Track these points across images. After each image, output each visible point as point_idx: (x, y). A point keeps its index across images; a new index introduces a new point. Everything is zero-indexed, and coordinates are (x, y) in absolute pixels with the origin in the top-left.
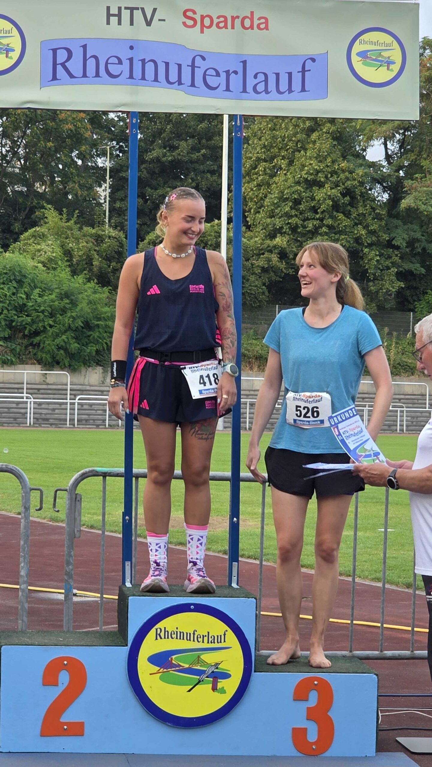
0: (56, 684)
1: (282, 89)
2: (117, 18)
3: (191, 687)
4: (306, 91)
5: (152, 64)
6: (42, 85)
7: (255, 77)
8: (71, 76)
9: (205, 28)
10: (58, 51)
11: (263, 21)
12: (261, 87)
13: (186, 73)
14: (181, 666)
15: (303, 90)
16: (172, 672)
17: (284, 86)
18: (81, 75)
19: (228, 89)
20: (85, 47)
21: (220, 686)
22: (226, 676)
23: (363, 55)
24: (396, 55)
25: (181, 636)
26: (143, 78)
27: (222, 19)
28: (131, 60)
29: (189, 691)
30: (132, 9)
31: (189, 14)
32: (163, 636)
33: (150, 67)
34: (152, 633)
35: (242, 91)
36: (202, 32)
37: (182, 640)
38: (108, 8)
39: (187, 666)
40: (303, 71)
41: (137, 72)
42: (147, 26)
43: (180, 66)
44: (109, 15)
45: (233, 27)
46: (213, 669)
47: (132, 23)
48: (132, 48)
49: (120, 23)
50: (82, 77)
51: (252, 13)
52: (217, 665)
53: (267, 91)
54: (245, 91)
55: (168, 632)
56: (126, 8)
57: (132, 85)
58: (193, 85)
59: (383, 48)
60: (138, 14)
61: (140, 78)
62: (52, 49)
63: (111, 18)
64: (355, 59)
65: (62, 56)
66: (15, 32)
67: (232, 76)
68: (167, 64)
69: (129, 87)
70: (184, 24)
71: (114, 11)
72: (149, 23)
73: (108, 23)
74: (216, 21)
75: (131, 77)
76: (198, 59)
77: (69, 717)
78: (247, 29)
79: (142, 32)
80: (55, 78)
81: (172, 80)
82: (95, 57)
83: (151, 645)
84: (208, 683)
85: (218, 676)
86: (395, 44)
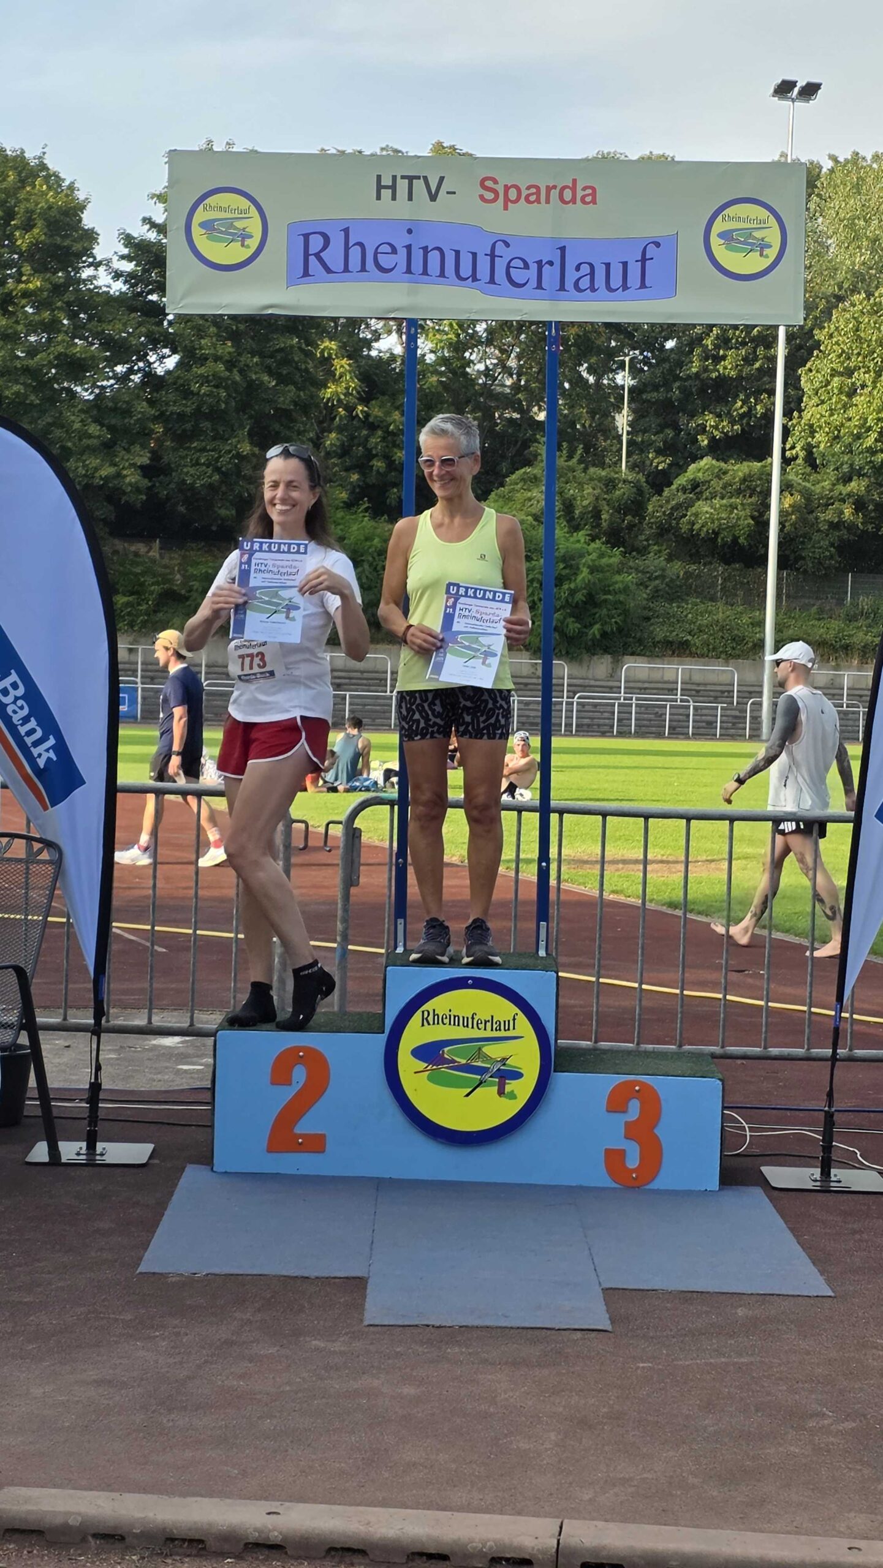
0: (288, 1082)
1: (613, 286)
2: (389, 191)
3: (469, 1090)
4: (647, 287)
5: (437, 253)
6: (290, 284)
7: (578, 268)
8: (329, 271)
9: (509, 204)
10: (311, 237)
11: (589, 191)
12: (585, 283)
13: (483, 264)
14: (454, 1061)
15: (643, 285)
16: (443, 1070)
17: (616, 281)
18: (342, 268)
19: (539, 286)
20: (346, 231)
21: (508, 1088)
22: (517, 1075)
23: (726, 236)
24: (773, 236)
25: (455, 1020)
26: (425, 272)
27: (533, 190)
28: (409, 248)
29: (467, 1095)
30: (411, 179)
31: (489, 183)
32: (431, 1023)
33: (434, 257)
34: (417, 1017)
35: (558, 288)
36: (506, 208)
37: (456, 1027)
38: (379, 177)
39: (464, 1061)
40: (644, 260)
41: (417, 265)
42: (431, 200)
43: (474, 255)
44: (380, 187)
45: (548, 201)
46: (499, 1066)
47: (410, 198)
48: (410, 231)
49: (394, 198)
50: (344, 272)
51: (574, 181)
52: (504, 1061)
53: (593, 289)
54: (562, 288)
55: (438, 1015)
56: (403, 177)
57: (410, 281)
58: (492, 281)
59: (755, 226)
60: (419, 185)
61: (421, 272)
62: (303, 235)
63: (382, 190)
64: (715, 242)
65: (316, 243)
66: (254, 211)
67: (546, 268)
68: (457, 253)
69: (405, 286)
70: (482, 197)
71: (387, 181)
72: (433, 197)
73: (379, 197)
74: (524, 193)
75: (409, 271)
76: (500, 245)
77: (305, 1127)
78: (566, 203)
79: (423, 210)
80: (306, 273)
81: (463, 274)
82: (361, 244)
83: (415, 1034)
84: (492, 1084)
85: (506, 1075)
86: (773, 221)
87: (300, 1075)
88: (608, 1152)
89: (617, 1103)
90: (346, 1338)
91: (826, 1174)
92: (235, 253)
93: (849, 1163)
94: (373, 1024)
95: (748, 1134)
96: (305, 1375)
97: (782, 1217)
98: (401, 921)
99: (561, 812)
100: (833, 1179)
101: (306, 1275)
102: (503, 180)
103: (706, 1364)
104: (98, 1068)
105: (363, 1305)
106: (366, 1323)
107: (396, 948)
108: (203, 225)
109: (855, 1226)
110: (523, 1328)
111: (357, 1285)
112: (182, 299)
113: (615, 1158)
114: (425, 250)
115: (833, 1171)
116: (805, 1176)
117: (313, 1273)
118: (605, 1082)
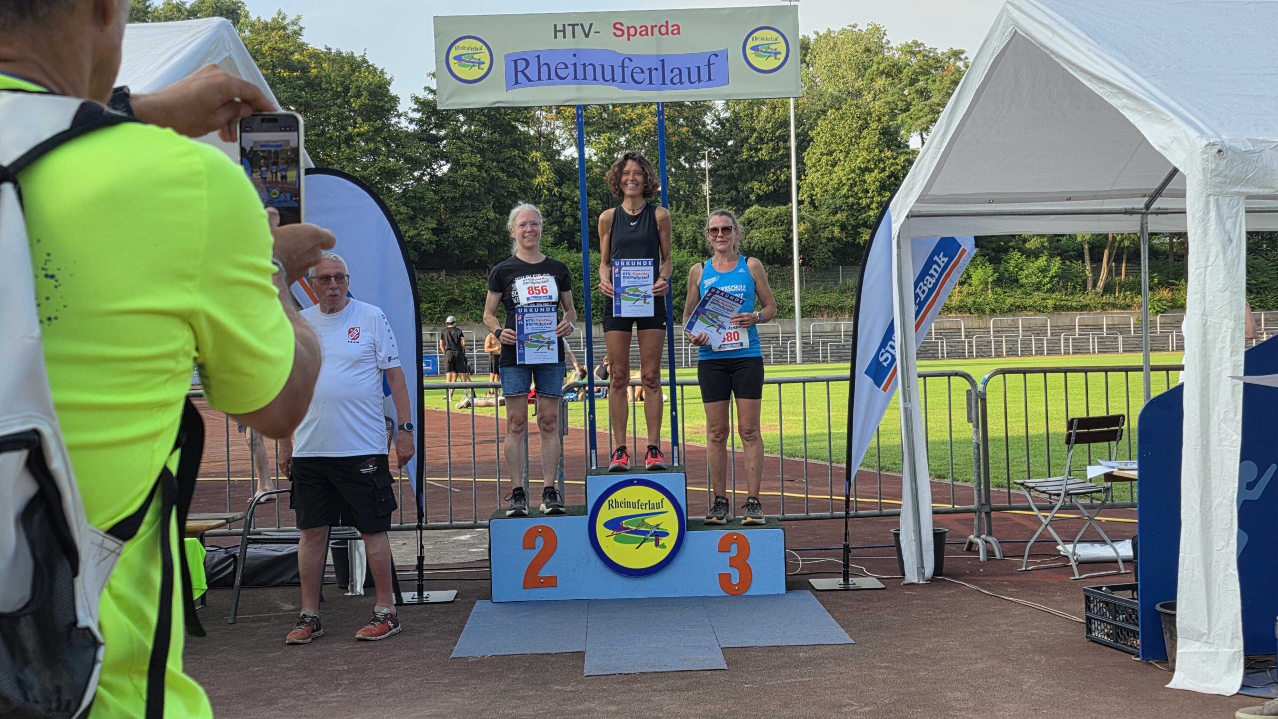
0: (534, 547)
1: (693, 80)
2: (562, 33)
3: (638, 544)
4: (712, 80)
5: (591, 67)
6: (508, 89)
7: (672, 72)
8: (530, 80)
9: (631, 37)
10: (518, 61)
11: (675, 27)
12: (676, 80)
13: (618, 71)
14: (630, 529)
15: (710, 79)
16: (623, 534)
17: (694, 78)
18: (537, 79)
19: (651, 83)
20: (538, 57)
21: (661, 542)
22: (666, 534)
23: (755, 48)
24: (782, 48)
25: (628, 505)
26: (585, 78)
27: (644, 28)
28: (575, 65)
29: (638, 548)
30: (573, 26)
31: (618, 26)
32: (614, 506)
33: (590, 69)
34: (606, 504)
35: (662, 83)
36: (629, 39)
37: (629, 509)
38: (555, 26)
39: (634, 528)
40: (709, 65)
41: (580, 75)
43: (613, 67)
44: (556, 31)
45: (652, 34)
46: (655, 529)
47: (574, 37)
48: (575, 55)
49: (564, 37)
50: (538, 81)
51: (667, 22)
52: (657, 526)
53: (681, 82)
54: (664, 83)
55: (618, 502)
56: (569, 25)
57: (576, 84)
58: (623, 81)
59: (771, 42)
60: (578, 29)
61: (583, 78)
62: (513, 61)
63: (558, 33)
64: (749, 52)
65: (521, 65)
66: (484, 48)
67: (654, 72)
68: (603, 66)
69: (574, 86)
70: (615, 34)
71: (560, 28)
72: (587, 36)
73: (556, 37)
74: (639, 30)
75: (576, 78)
76: (627, 61)
77: (545, 572)
78: (663, 35)
79: (582, 44)
80: (517, 82)
81: (606, 78)
82: (547, 64)
83: (606, 514)
84: (652, 540)
85: (659, 534)
86: (781, 39)
87: (540, 542)
88: (720, 575)
89: (724, 547)
90: (574, 683)
91: (846, 580)
92: (475, 73)
93: (859, 574)
94: (580, 511)
95: (801, 563)
96: (551, 704)
97: (823, 605)
98: (593, 451)
99: (682, 385)
100: (850, 583)
101: (549, 652)
102: (627, 24)
103: (783, 683)
104: (422, 547)
105: (583, 666)
106: (585, 675)
107: (591, 466)
108: (455, 58)
109: (865, 607)
110: (676, 671)
111: (581, 655)
112: (446, 100)
113: (724, 579)
114: (584, 65)
115: (850, 579)
116: (835, 583)
117: (553, 652)
118: (717, 535)
